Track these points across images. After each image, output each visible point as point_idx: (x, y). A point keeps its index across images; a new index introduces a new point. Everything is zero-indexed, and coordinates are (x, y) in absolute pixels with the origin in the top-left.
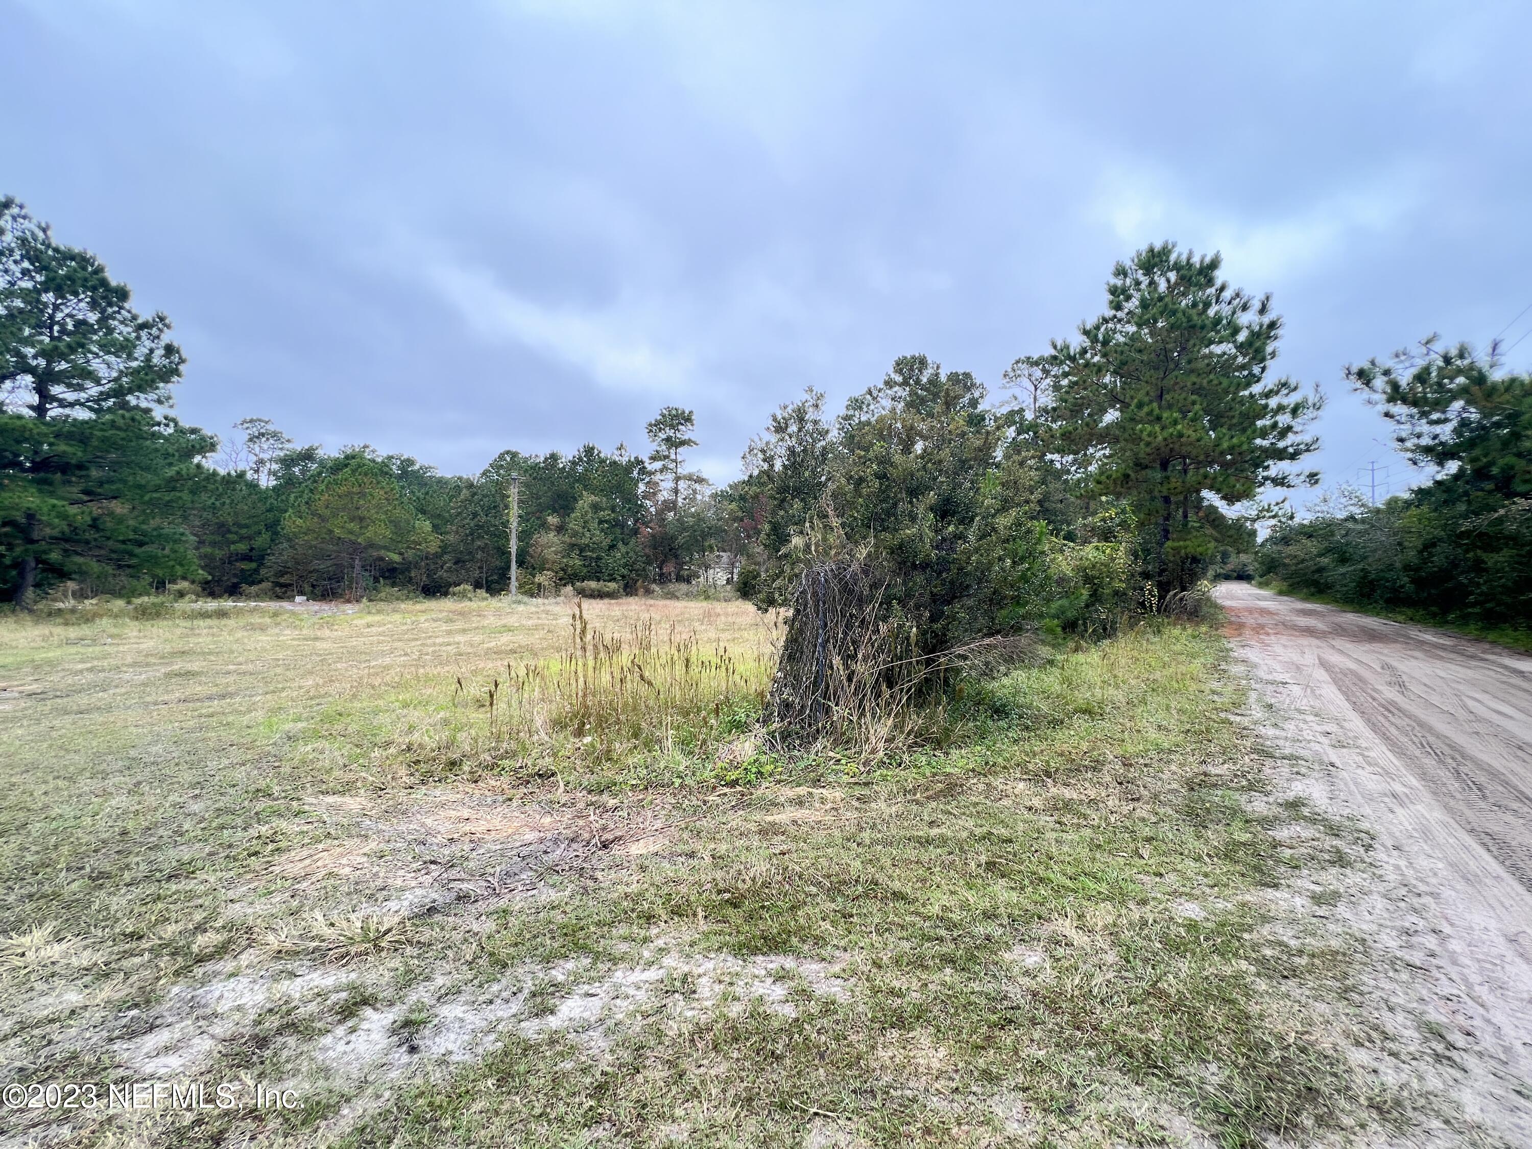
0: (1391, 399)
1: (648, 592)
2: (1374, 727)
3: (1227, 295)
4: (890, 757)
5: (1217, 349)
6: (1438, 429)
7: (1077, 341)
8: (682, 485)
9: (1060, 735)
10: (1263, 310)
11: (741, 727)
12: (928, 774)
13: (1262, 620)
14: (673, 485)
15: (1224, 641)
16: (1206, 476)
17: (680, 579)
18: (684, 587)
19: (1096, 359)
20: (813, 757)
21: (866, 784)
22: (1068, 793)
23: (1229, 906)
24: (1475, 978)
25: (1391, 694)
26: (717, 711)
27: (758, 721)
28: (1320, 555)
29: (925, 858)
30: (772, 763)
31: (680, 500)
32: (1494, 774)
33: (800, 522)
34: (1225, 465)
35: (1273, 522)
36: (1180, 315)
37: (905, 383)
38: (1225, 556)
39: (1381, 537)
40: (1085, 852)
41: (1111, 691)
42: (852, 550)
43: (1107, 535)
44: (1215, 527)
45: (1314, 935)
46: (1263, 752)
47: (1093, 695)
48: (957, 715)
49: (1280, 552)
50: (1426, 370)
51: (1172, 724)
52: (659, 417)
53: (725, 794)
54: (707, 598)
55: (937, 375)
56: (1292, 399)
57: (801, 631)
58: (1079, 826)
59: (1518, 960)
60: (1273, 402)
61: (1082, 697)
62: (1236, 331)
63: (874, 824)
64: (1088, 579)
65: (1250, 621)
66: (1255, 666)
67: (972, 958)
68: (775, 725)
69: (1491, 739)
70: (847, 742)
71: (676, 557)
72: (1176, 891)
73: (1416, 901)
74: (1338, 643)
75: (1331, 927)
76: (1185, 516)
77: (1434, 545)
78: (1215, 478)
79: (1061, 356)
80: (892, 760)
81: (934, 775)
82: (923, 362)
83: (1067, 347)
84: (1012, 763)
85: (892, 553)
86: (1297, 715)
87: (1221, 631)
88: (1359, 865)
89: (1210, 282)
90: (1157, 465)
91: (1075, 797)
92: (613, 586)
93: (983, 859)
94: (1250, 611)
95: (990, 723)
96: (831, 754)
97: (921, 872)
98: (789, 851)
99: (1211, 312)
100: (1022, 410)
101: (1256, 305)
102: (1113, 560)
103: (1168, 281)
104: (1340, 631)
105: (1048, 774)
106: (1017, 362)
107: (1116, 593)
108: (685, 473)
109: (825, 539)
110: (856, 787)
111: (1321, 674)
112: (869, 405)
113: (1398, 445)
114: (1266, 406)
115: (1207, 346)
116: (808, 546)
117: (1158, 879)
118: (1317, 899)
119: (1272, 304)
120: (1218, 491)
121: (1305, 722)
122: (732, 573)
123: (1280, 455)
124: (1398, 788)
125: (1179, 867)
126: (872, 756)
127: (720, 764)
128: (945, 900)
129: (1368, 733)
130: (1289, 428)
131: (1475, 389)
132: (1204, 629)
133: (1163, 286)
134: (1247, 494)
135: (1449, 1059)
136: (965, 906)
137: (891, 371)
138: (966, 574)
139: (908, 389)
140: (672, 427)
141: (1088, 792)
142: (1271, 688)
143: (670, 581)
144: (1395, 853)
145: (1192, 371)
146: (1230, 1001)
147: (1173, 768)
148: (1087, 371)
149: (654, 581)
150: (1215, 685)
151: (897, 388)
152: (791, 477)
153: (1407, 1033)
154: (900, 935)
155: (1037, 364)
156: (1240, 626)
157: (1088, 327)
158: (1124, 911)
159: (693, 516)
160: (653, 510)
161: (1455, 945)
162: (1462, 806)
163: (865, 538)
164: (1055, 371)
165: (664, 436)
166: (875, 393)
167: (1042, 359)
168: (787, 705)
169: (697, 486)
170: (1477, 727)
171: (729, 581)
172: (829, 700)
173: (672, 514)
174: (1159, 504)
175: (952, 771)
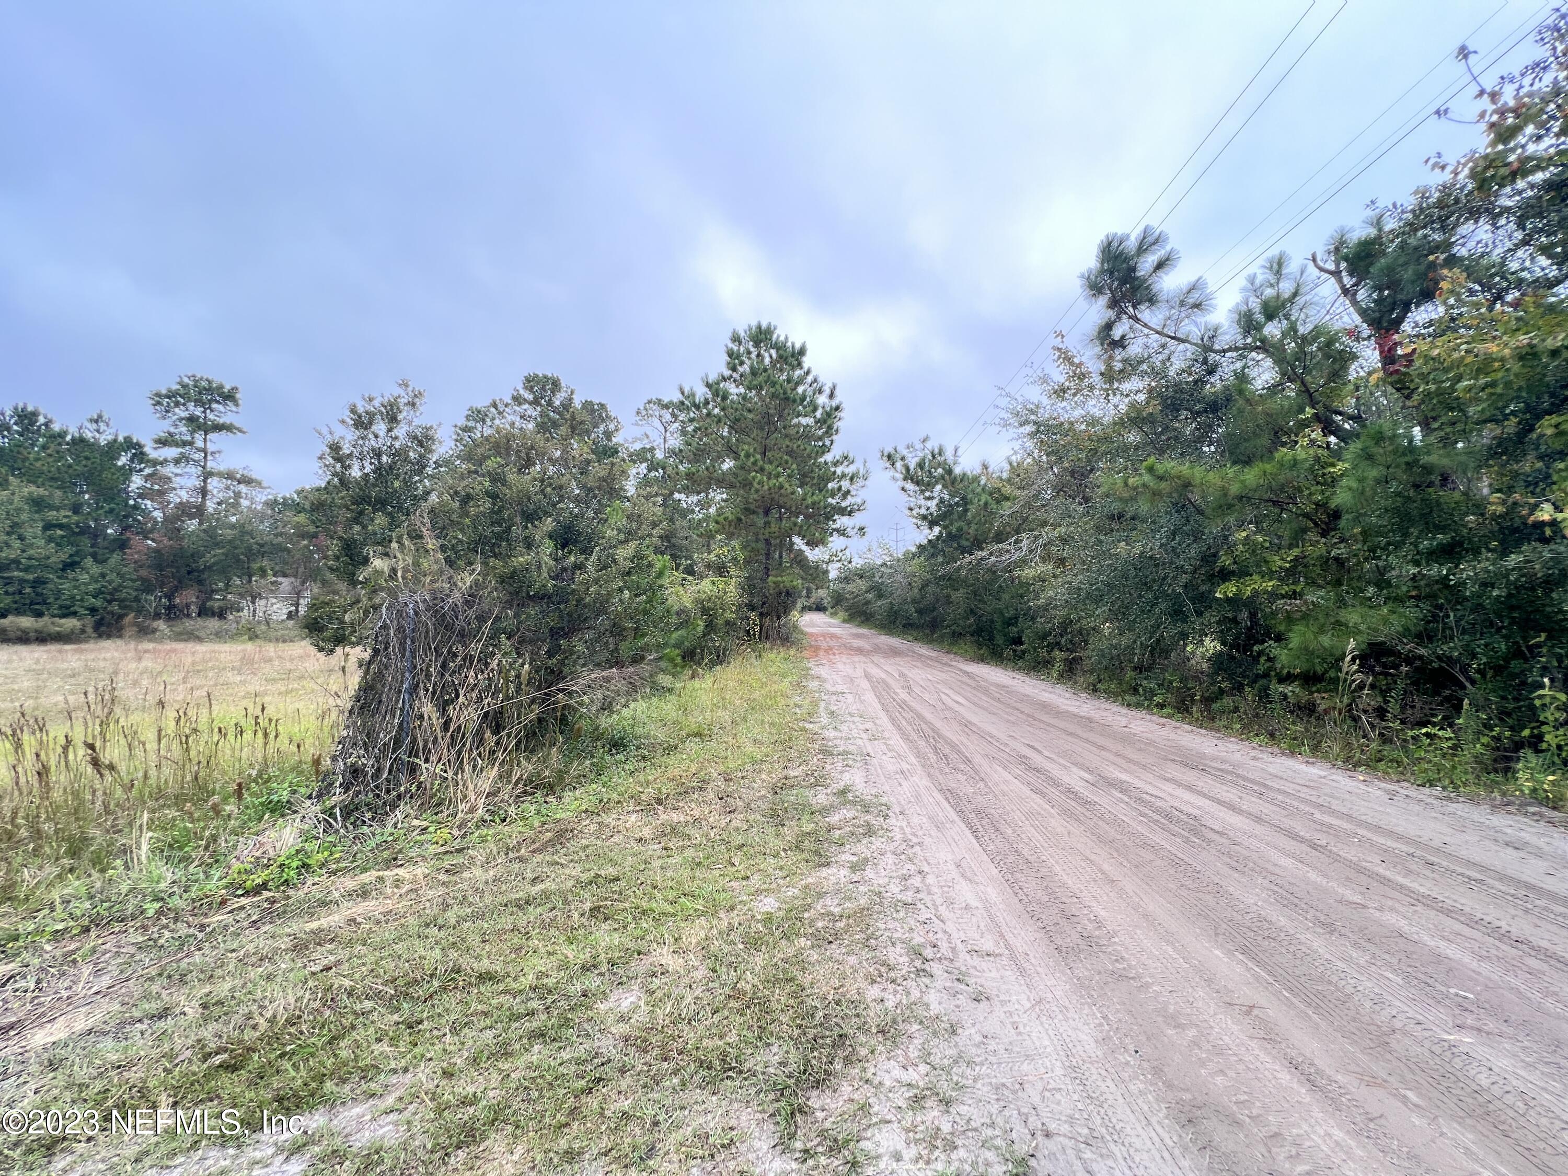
0: (905, 479)
1: (144, 632)
2: (893, 721)
3: (810, 379)
4: (492, 813)
5: (804, 421)
6: (929, 503)
7: (701, 393)
8: (214, 484)
9: (671, 760)
10: (831, 396)
11: (280, 809)
12: (536, 824)
13: (832, 643)
14: (198, 483)
15: (806, 661)
16: (795, 524)
17: (204, 612)
18: (213, 624)
19: (717, 411)
20: (389, 829)
21: (459, 851)
22: (676, 817)
23: (796, 891)
24: (939, 901)
25: (903, 695)
26: (239, 794)
27: (310, 797)
28: (867, 592)
29: (522, 923)
30: (326, 849)
31: (208, 503)
32: (953, 746)
33: (384, 542)
34: (807, 517)
35: (839, 565)
36: (778, 387)
37: (535, 402)
38: (809, 590)
39: (899, 577)
40: (687, 873)
41: (720, 713)
42: (451, 578)
43: (721, 570)
44: (802, 567)
45: (850, 899)
46: (826, 752)
47: (704, 718)
48: (574, 753)
49: (843, 589)
50: (923, 460)
51: (764, 737)
52: (175, 387)
53: (242, 908)
54: (253, 637)
55: (571, 399)
56: (851, 470)
57: (380, 675)
58: (683, 848)
59: (961, 880)
60: (839, 470)
61: (694, 721)
62: (815, 409)
63: (464, 897)
64: (705, 611)
65: (824, 645)
66: (825, 681)
67: (565, 1023)
68: (335, 799)
69: (952, 721)
70: (439, 805)
71: (200, 582)
72: (758, 889)
73: (910, 852)
74: (876, 658)
75: (862, 888)
76: (781, 557)
77: (927, 585)
78: (801, 527)
79: (687, 403)
80: (496, 815)
81: (544, 823)
82: (556, 384)
83: (693, 395)
84: (626, 796)
85: (502, 582)
86: (849, 718)
87: (806, 654)
88: (880, 833)
89: (800, 365)
90: (761, 511)
91: (682, 819)
92: (70, 623)
93: (588, 905)
94: (824, 635)
95: (607, 757)
96: (416, 822)
97: (515, 940)
98: (338, 963)
99: (800, 390)
100: (652, 449)
101: (827, 391)
102: (725, 593)
103: (771, 357)
104: (877, 649)
105: (659, 802)
106: (649, 402)
107: (728, 623)
108: (222, 468)
109: (416, 564)
110: (446, 857)
111: (865, 684)
112: (493, 419)
113: (908, 512)
114: (835, 473)
115: (797, 417)
116: (394, 571)
117: (744, 883)
118: (854, 868)
119: (837, 392)
120: (803, 537)
121: (854, 723)
122: (297, 605)
123: (843, 512)
124: (905, 766)
125: (762, 867)
126: (470, 816)
127: (236, 866)
128: (540, 964)
129: (890, 726)
130: (848, 492)
131: (947, 477)
132: (792, 652)
133: (767, 360)
134: (822, 542)
135: (924, 970)
136: (563, 966)
137: (520, 387)
138: (585, 606)
139: (539, 409)
140: (199, 402)
141: (695, 812)
142: (834, 697)
143: (188, 616)
144: (901, 817)
145: (786, 436)
146: (792, 980)
147: (763, 776)
148: (708, 420)
149: (157, 616)
150: (797, 699)
151: (526, 406)
152: (375, 485)
153: (901, 960)
154: (483, 1024)
155: (666, 407)
156: (817, 649)
157: (710, 381)
158: (715, 922)
159: (233, 526)
160: (158, 515)
161: (931, 880)
162: (937, 774)
163: (471, 564)
164: (682, 417)
165: (185, 414)
166: (501, 407)
167: (671, 403)
168: (355, 771)
169: (243, 488)
170: (948, 714)
171: (290, 616)
172: (417, 756)
173: (195, 522)
174: (761, 545)
175: (563, 816)
